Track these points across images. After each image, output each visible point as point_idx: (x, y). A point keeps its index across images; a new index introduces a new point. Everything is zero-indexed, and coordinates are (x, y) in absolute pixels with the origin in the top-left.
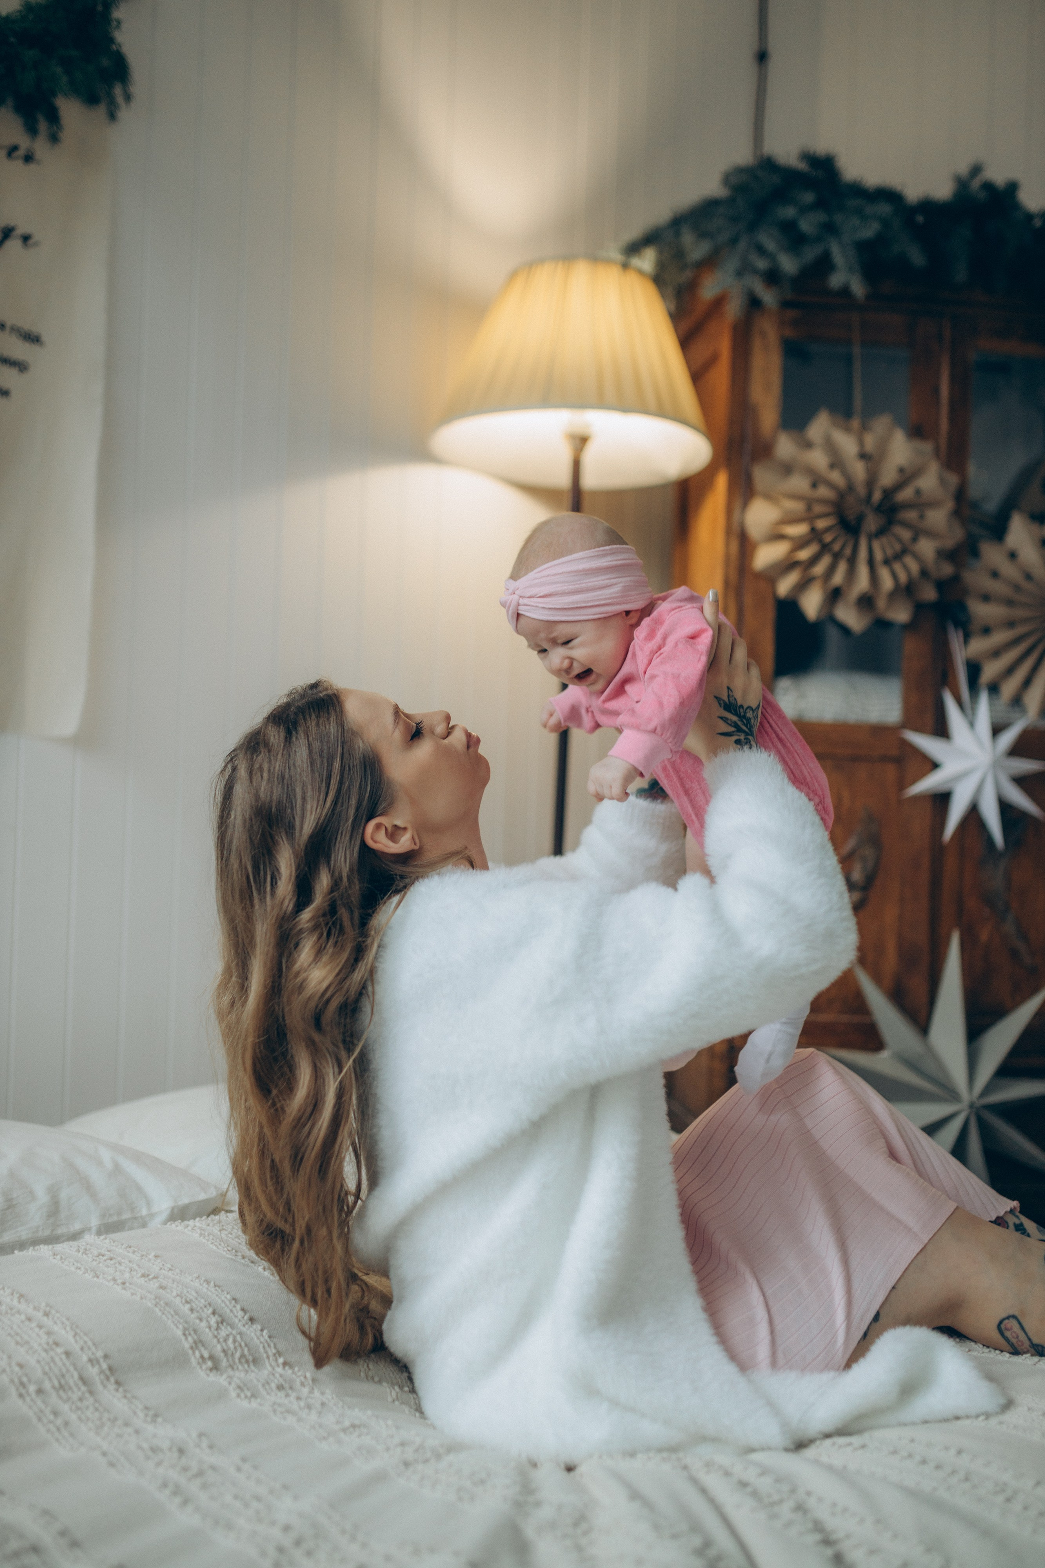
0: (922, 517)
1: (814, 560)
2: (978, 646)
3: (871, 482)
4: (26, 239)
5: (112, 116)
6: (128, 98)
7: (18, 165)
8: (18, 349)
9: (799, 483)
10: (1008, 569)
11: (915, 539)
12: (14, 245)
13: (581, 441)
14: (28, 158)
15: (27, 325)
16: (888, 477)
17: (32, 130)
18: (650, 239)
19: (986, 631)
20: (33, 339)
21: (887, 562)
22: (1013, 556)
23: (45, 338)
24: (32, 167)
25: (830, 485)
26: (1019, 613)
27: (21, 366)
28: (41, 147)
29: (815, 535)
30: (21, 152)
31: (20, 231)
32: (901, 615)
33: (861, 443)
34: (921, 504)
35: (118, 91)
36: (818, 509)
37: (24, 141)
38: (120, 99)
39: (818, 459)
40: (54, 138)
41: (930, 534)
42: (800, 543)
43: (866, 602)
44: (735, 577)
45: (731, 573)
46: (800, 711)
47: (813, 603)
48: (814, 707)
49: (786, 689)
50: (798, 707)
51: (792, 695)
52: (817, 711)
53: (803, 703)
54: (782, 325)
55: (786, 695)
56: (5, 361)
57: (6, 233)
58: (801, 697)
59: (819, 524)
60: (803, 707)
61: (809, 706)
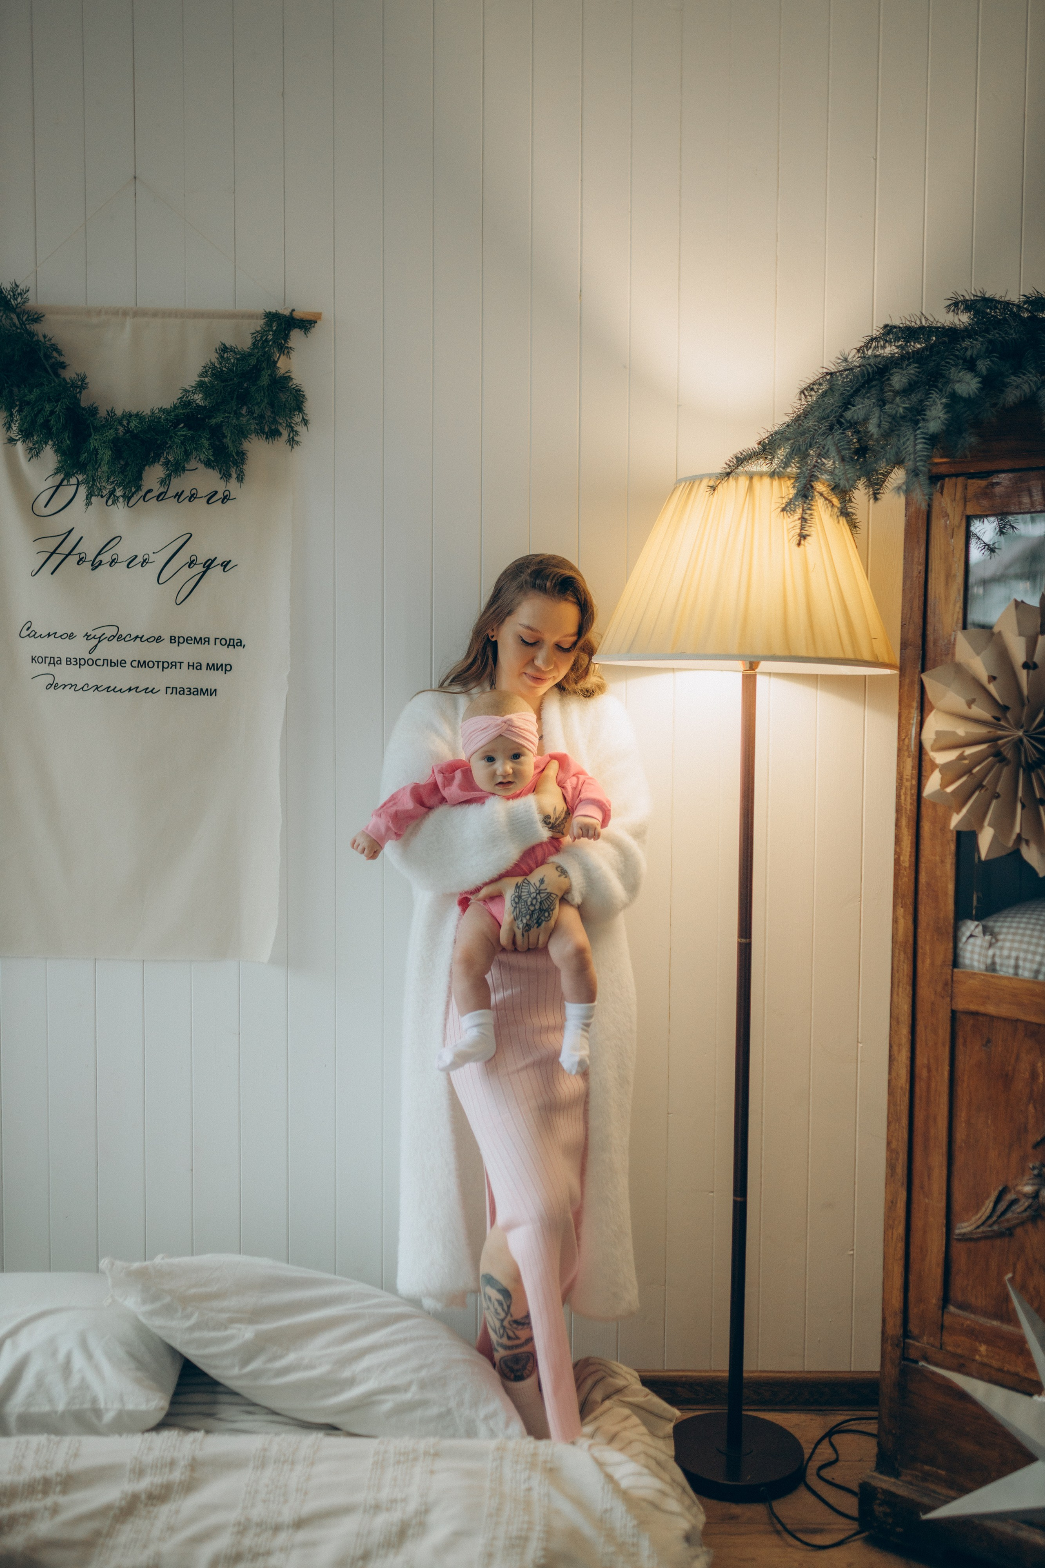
3: (1038, 698)
4: (225, 565)
5: (292, 442)
6: (305, 422)
7: (217, 507)
8: (221, 655)
9: (956, 699)
12: (216, 572)
14: (225, 499)
15: (228, 634)
17: (226, 476)
20: (235, 643)
23: (246, 641)
24: (230, 504)
25: (993, 701)
27: (226, 668)
28: (233, 486)
30: (220, 495)
31: (219, 561)
33: (1033, 649)
36: (971, 730)
37: (220, 486)
38: (300, 427)
39: (983, 666)
40: (240, 479)
44: (909, 804)
45: (903, 797)
46: (989, 961)
47: (986, 839)
48: (1009, 957)
49: (971, 936)
50: (986, 956)
51: (979, 941)
52: (1012, 962)
53: (991, 952)
54: (965, 500)
55: (971, 940)
56: (211, 667)
57: (208, 565)
58: (991, 945)
59: (969, 751)
60: (994, 956)
61: (1001, 956)
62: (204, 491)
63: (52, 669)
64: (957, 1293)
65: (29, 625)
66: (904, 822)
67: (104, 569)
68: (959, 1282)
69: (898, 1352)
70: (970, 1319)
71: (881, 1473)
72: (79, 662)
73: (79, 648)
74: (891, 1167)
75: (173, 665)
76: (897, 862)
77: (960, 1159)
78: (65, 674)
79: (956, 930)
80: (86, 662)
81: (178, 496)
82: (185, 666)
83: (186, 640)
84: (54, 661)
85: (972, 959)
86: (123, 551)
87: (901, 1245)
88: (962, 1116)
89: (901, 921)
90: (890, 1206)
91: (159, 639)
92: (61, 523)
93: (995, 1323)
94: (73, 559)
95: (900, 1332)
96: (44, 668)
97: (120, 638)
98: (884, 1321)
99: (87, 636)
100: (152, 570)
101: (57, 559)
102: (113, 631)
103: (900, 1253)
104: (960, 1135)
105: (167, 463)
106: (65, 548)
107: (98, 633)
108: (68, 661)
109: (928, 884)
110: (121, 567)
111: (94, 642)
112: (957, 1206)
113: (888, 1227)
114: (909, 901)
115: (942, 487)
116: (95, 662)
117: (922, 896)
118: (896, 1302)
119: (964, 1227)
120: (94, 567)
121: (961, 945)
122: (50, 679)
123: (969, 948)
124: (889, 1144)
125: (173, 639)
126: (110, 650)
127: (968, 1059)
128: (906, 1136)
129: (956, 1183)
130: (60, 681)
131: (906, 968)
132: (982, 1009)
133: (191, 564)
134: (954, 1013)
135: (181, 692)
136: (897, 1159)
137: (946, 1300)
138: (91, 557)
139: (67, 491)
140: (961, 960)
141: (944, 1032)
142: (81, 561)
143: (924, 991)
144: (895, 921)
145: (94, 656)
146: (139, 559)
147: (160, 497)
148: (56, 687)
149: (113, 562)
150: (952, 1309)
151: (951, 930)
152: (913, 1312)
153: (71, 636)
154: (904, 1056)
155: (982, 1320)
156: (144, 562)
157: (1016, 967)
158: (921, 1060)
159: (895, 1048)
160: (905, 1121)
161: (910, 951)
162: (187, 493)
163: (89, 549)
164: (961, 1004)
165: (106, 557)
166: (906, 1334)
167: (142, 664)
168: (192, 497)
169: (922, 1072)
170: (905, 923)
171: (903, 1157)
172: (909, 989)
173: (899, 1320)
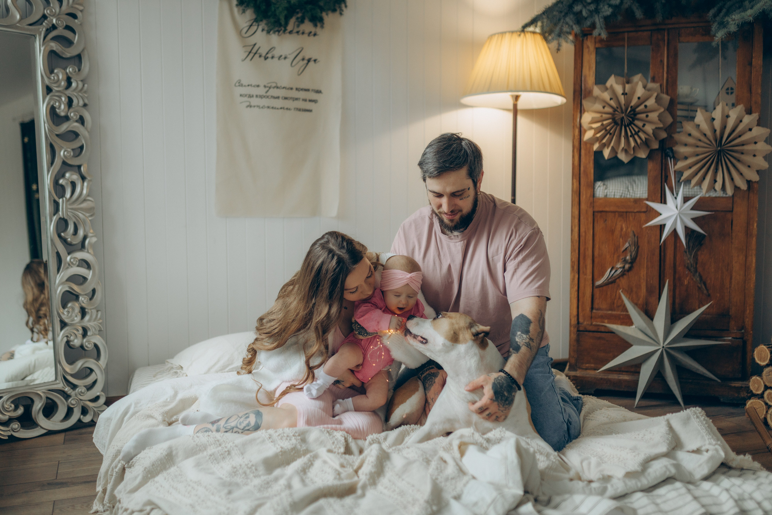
0: (647, 116)
1: (604, 137)
2: (680, 165)
3: (627, 104)
4: (315, 61)
5: (341, 14)
6: (346, 6)
7: (312, 38)
8: (314, 96)
9: (598, 106)
10: (695, 133)
11: (644, 125)
12: (312, 63)
13: (517, 98)
14: (315, 35)
15: (316, 88)
16: (634, 102)
17: (316, 26)
18: (533, 22)
19: (686, 158)
20: (319, 92)
21: (632, 136)
22: (698, 126)
23: (323, 91)
24: (316, 37)
25: (612, 107)
26: (699, 150)
27: (315, 101)
28: (318, 30)
29: (603, 127)
30: (313, 33)
31: (313, 59)
32: (642, 155)
33: (624, 89)
34: (647, 111)
35: (343, 5)
36: (605, 116)
37: (313, 30)
38: (344, 8)
39: (606, 96)
40: (322, 27)
41: (650, 122)
42: (598, 130)
43: (626, 151)
44: (577, 144)
45: (575, 142)
46: (605, 194)
47: (607, 153)
48: (612, 192)
49: (599, 186)
50: (604, 192)
51: (602, 188)
52: (613, 193)
53: (606, 191)
54: (595, 42)
55: (599, 188)
56: (310, 101)
57: (309, 60)
58: (606, 189)
59: (605, 123)
60: (607, 192)
61: (609, 192)
62: (307, 31)
63: (249, 99)
64: (596, 306)
65: (239, 81)
66: (575, 150)
67: (269, 60)
68: (596, 301)
69: (576, 329)
70: (600, 313)
71: (570, 371)
72: (261, 97)
73: (261, 91)
74: (572, 267)
75: (297, 99)
76: (573, 164)
77: (596, 260)
78: (255, 101)
79: (594, 185)
80: (264, 97)
81: (298, 32)
82: (301, 100)
83: (302, 90)
84: (251, 96)
85: (599, 194)
86: (277, 53)
87: (576, 293)
88: (597, 246)
89: (575, 184)
90: (573, 280)
91: (292, 89)
92: (252, 40)
93: (610, 312)
94: (257, 56)
95: (576, 322)
96: (246, 99)
97: (277, 87)
98: (570, 320)
99: (265, 86)
100: (288, 61)
101: (251, 55)
102: (274, 85)
103: (576, 296)
104: (596, 254)
105: (297, 18)
106: (254, 51)
107: (269, 85)
108: (257, 96)
109: (584, 171)
110: (276, 60)
111: (267, 89)
112: (596, 277)
113: (572, 288)
114: (578, 177)
115: (587, 38)
116: (268, 97)
117: (582, 175)
118: (575, 312)
119: (599, 283)
120: (266, 58)
121: (595, 190)
122: (248, 104)
123: (598, 191)
124: (571, 259)
125: (297, 89)
126: (274, 92)
127: (598, 228)
128: (577, 256)
129: (595, 269)
130: (252, 104)
131: (577, 199)
132: (604, 210)
133: (303, 59)
134: (594, 212)
135: (300, 110)
136: (575, 264)
137: (592, 308)
138: (264, 54)
139: (254, 28)
140: (595, 195)
141: (590, 219)
142: (260, 56)
143: (583, 206)
144: (573, 184)
145: (268, 94)
146: (283, 57)
147: (291, 32)
148: (251, 106)
149: (273, 57)
150: (594, 311)
151: (592, 185)
152: (581, 315)
153: (258, 86)
154: (576, 229)
155: (605, 312)
156: (285, 58)
157: (614, 195)
158: (582, 230)
159: (573, 227)
160: (577, 251)
161: (578, 194)
162: (301, 32)
163: (263, 51)
164: (596, 209)
165: (270, 55)
166: (578, 323)
167: (286, 98)
168: (303, 33)
169: (583, 234)
170: (576, 184)
171: (576, 263)
172: (578, 207)
173: (576, 318)
